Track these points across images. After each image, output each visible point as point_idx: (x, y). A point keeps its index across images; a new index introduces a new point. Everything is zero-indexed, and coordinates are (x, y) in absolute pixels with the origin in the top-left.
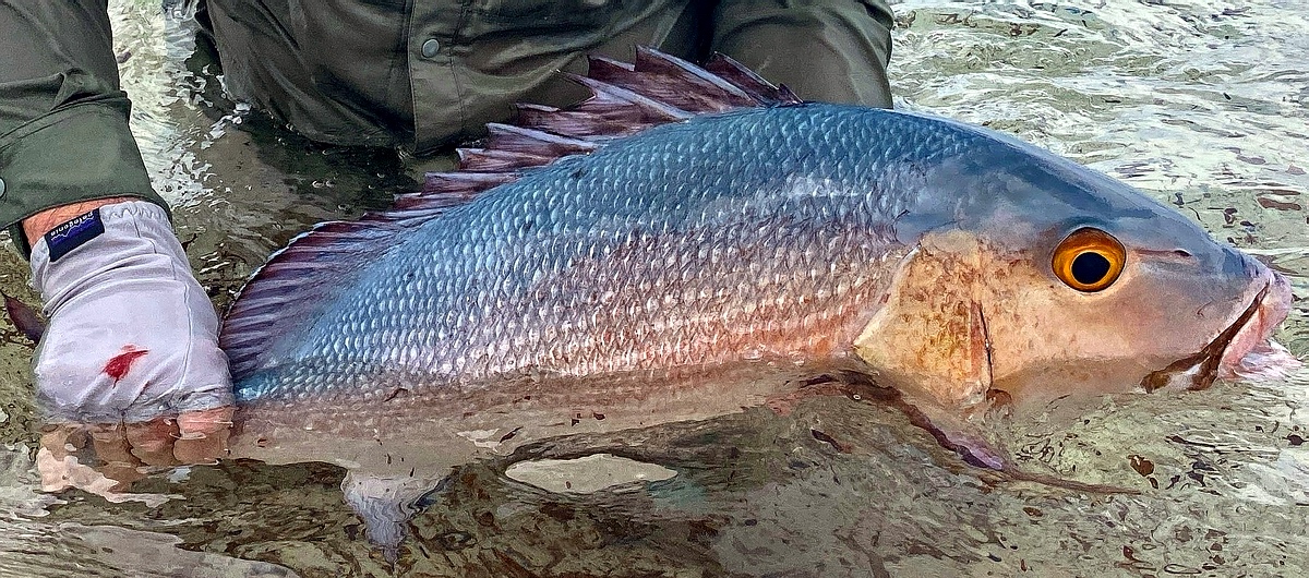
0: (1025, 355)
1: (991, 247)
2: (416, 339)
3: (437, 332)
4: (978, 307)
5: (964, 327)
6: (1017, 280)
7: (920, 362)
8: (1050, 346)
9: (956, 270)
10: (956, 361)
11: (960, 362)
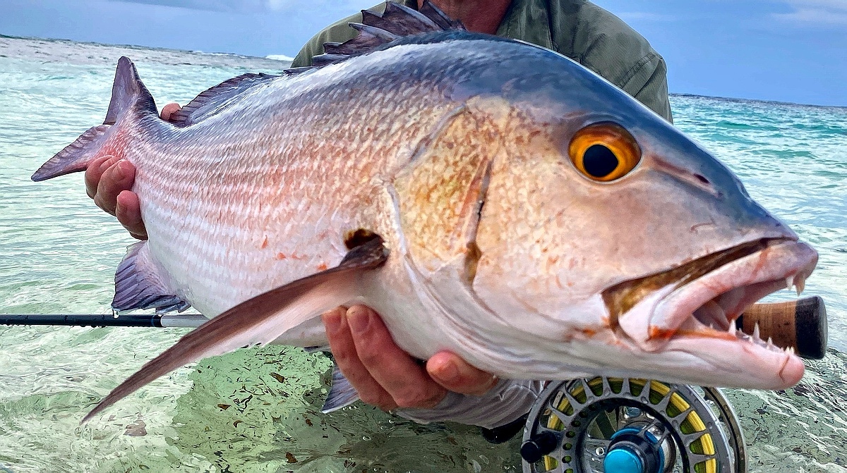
0: (512, 214)
1: (519, 115)
4: (488, 162)
6: (531, 149)
7: (428, 197)
8: (539, 213)
9: (485, 128)
10: (452, 201)
11: (455, 203)
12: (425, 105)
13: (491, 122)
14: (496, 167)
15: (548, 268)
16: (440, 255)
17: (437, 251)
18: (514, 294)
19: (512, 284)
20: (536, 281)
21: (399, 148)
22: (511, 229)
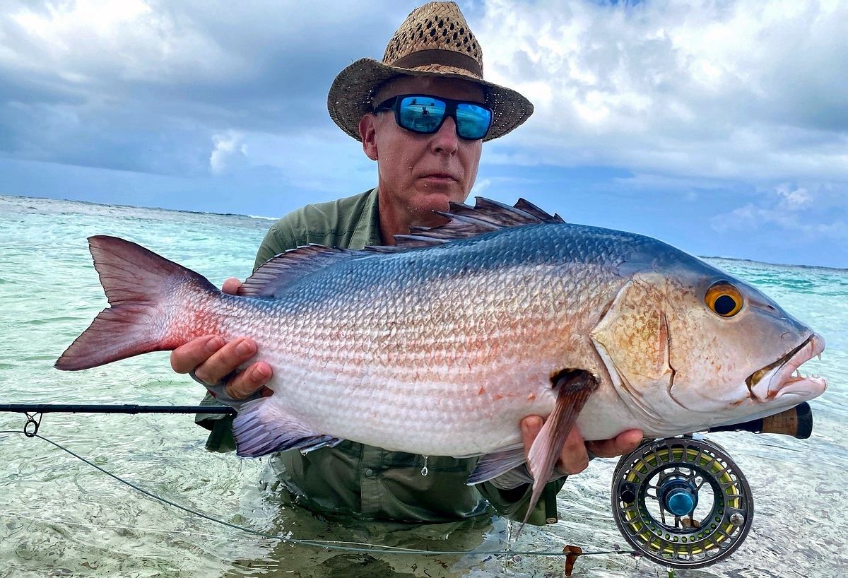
0: (688, 344)
1: (672, 283)
2: (343, 298)
3: (353, 297)
4: (663, 314)
5: (656, 324)
6: (685, 303)
7: (631, 342)
8: (702, 341)
9: (653, 293)
10: (651, 342)
11: (653, 343)
12: (601, 282)
13: (656, 289)
14: (670, 317)
15: (717, 373)
16: (652, 376)
17: (649, 375)
18: (696, 391)
19: (695, 386)
20: (710, 382)
21: (589, 312)
22: (690, 353)
